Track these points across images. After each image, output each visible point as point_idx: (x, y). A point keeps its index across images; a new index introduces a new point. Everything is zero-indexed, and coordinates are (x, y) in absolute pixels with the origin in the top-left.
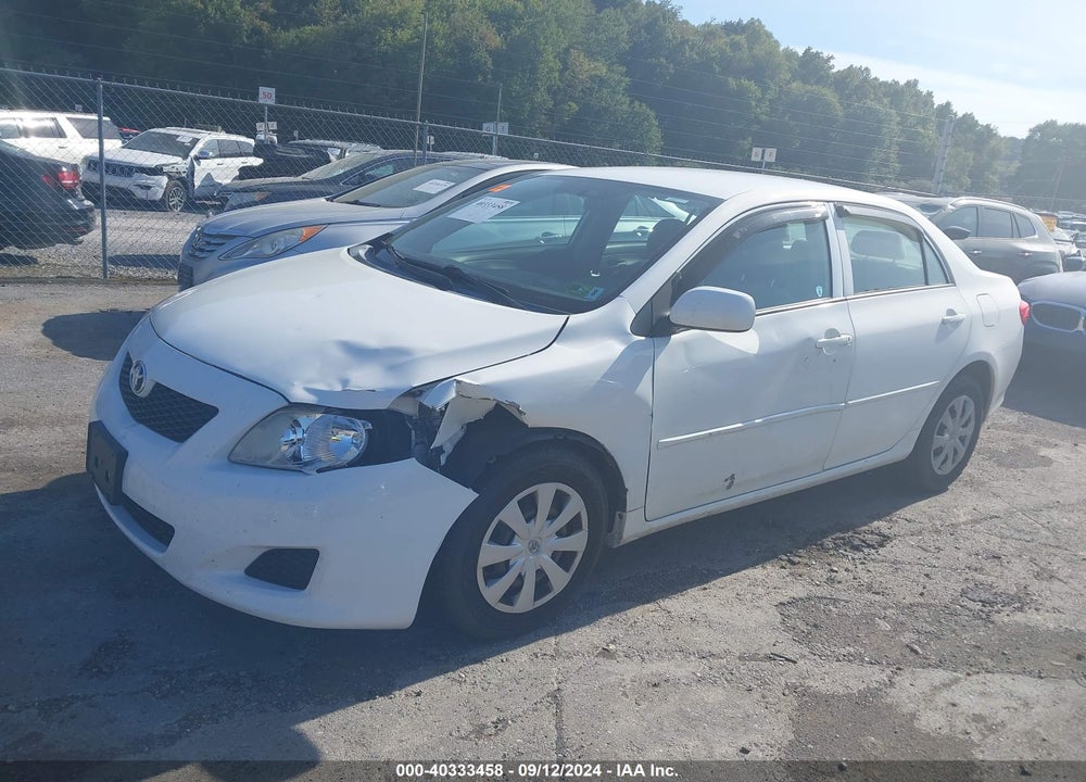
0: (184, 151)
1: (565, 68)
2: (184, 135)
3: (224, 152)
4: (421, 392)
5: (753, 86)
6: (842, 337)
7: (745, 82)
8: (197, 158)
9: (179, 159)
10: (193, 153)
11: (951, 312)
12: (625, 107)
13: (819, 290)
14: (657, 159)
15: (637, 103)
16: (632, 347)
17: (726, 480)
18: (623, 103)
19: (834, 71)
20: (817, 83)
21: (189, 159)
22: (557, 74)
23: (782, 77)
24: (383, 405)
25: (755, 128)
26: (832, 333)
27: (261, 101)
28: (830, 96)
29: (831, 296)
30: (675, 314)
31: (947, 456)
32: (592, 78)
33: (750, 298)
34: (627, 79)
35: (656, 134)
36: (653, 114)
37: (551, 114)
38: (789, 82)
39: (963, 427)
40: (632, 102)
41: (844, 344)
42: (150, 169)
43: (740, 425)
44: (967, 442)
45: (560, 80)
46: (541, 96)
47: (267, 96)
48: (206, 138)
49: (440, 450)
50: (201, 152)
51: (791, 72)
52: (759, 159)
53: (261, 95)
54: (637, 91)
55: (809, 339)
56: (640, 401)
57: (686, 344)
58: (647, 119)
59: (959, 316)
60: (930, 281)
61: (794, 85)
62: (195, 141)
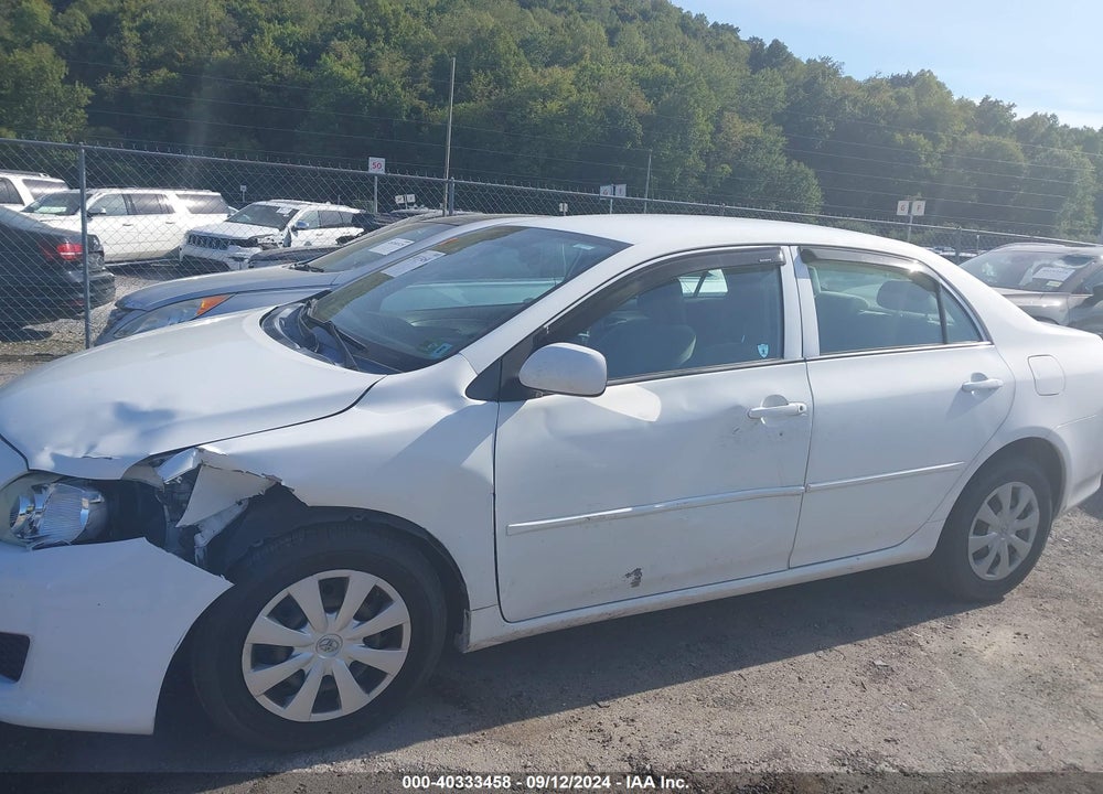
0: (281, 222)
1: (719, 129)
2: (284, 206)
3: (325, 222)
4: (162, 461)
5: (923, 141)
6: (790, 405)
7: (913, 137)
8: (295, 230)
9: (276, 231)
10: (290, 225)
11: (979, 377)
12: (782, 167)
13: (763, 349)
14: (817, 218)
15: (794, 163)
16: (464, 413)
17: (628, 575)
18: (779, 163)
19: (1015, 119)
20: (997, 133)
21: (286, 230)
22: (708, 137)
23: (956, 128)
24: (116, 474)
25: (925, 182)
26: (777, 400)
27: (371, 171)
28: (1011, 144)
29: (782, 357)
30: (528, 375)
31: (998, 555)
32: (746, 139)
33: (599, 356)
34: (784, 139)
35: (816, 194)
36: (811, 172)
37: (703, 179)
38: (964, 133)
39: (1019, 518)
40: (789, 162)
41: (796, 414)
42: (245, 241)
43: (630, 509)
44: (1032, 537)
45: (711, 142)
46: (693, 159)
47: (377, 166)
48: (307, 209)
49: (194, 529)
50: (299, 223)
51: (967, 124)
52: (905, 213)
53: (371, 166)
54: (796, 150)
55: (737, 409)
56: (474, 477)
57: (547, 411)
58: (806, 178)
59: (990, 382)
60: (949, 337)
61: (970, 136)
62: (294, 212)
